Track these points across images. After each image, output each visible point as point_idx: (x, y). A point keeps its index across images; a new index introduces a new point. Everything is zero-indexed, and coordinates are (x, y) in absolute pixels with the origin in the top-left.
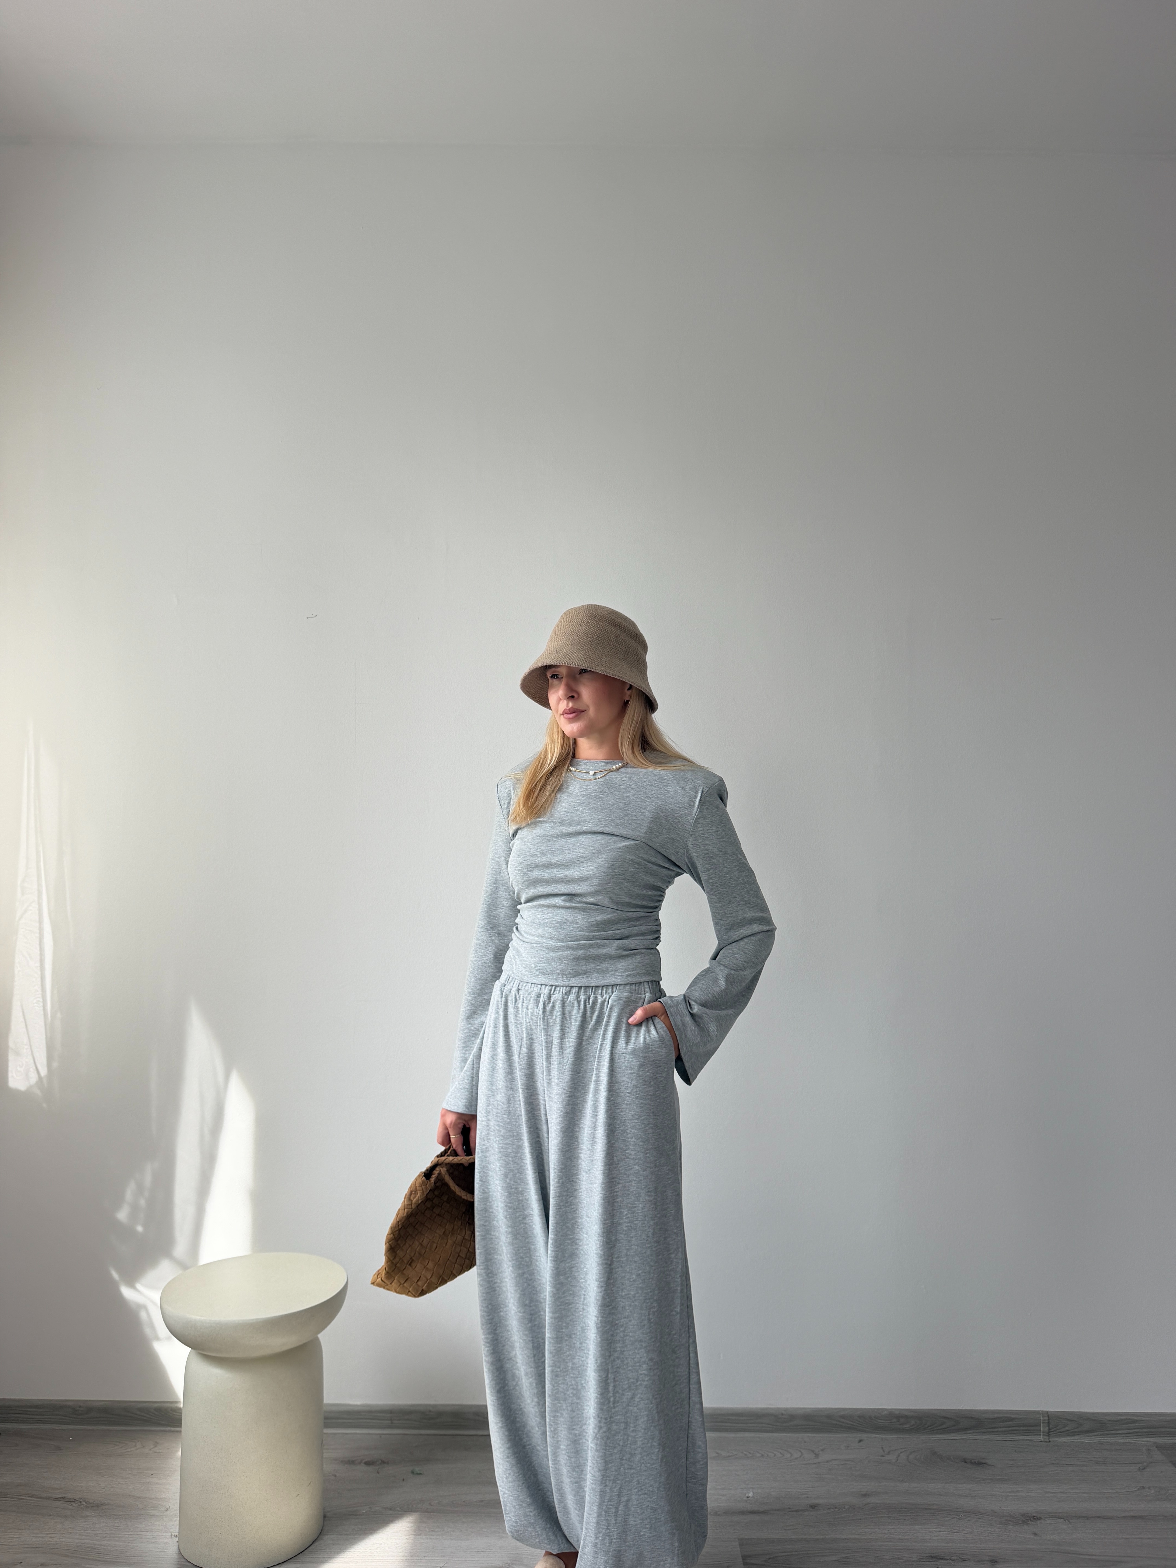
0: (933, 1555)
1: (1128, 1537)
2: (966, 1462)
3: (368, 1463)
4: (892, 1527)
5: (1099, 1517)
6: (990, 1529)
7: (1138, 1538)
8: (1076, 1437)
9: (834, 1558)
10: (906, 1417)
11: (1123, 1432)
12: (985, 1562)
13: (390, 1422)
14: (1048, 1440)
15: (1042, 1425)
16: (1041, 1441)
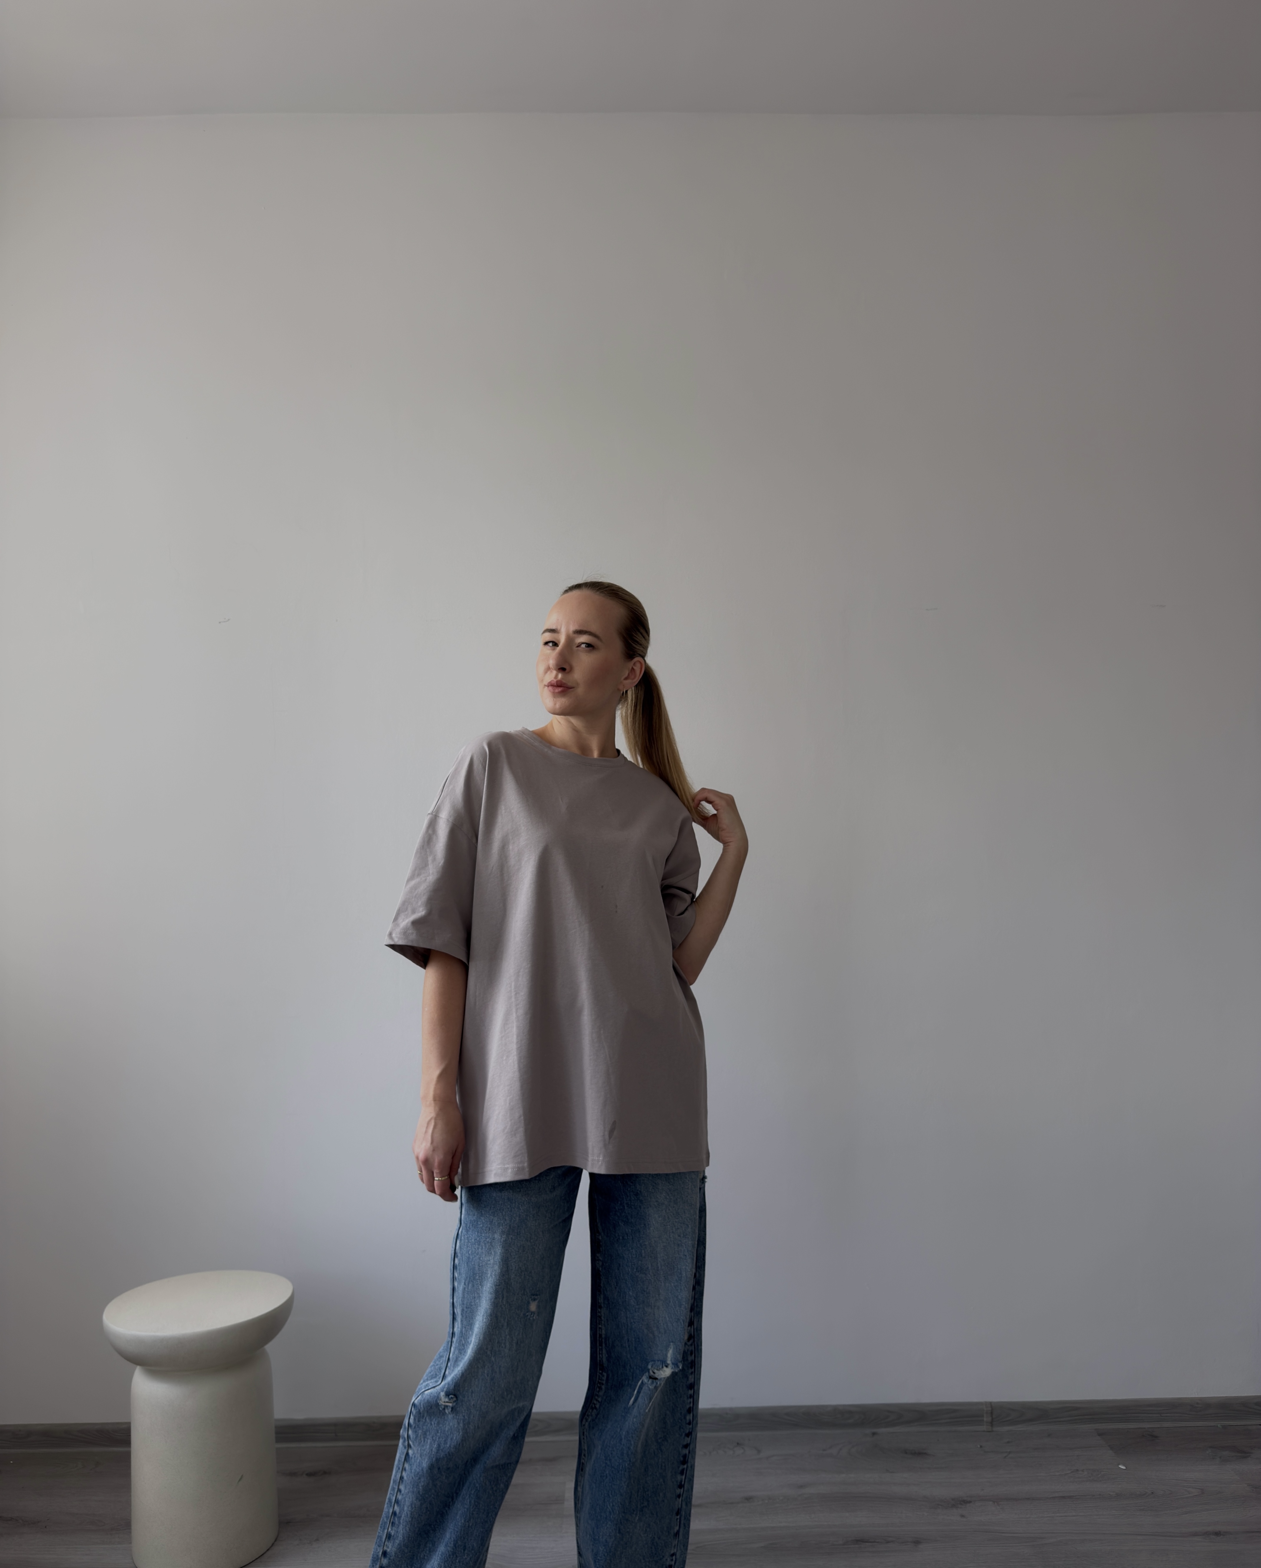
0: (858, 1539)
1: (1053, 1515)
2: (906, 1453)
3: (310, 1475)
4: (823, 1515)
5: (1028, 1499)
6: (919, 1513)
7: (1063, 1516)
8: (1021, 1426)
9: (762, 1544)
10: (851, 1412)
11: (1066, 1419)
12: (909, 1543)
13: (336, 1435)
14: (991, 1430)
15: (985, 1415)
16: (984, 1431)
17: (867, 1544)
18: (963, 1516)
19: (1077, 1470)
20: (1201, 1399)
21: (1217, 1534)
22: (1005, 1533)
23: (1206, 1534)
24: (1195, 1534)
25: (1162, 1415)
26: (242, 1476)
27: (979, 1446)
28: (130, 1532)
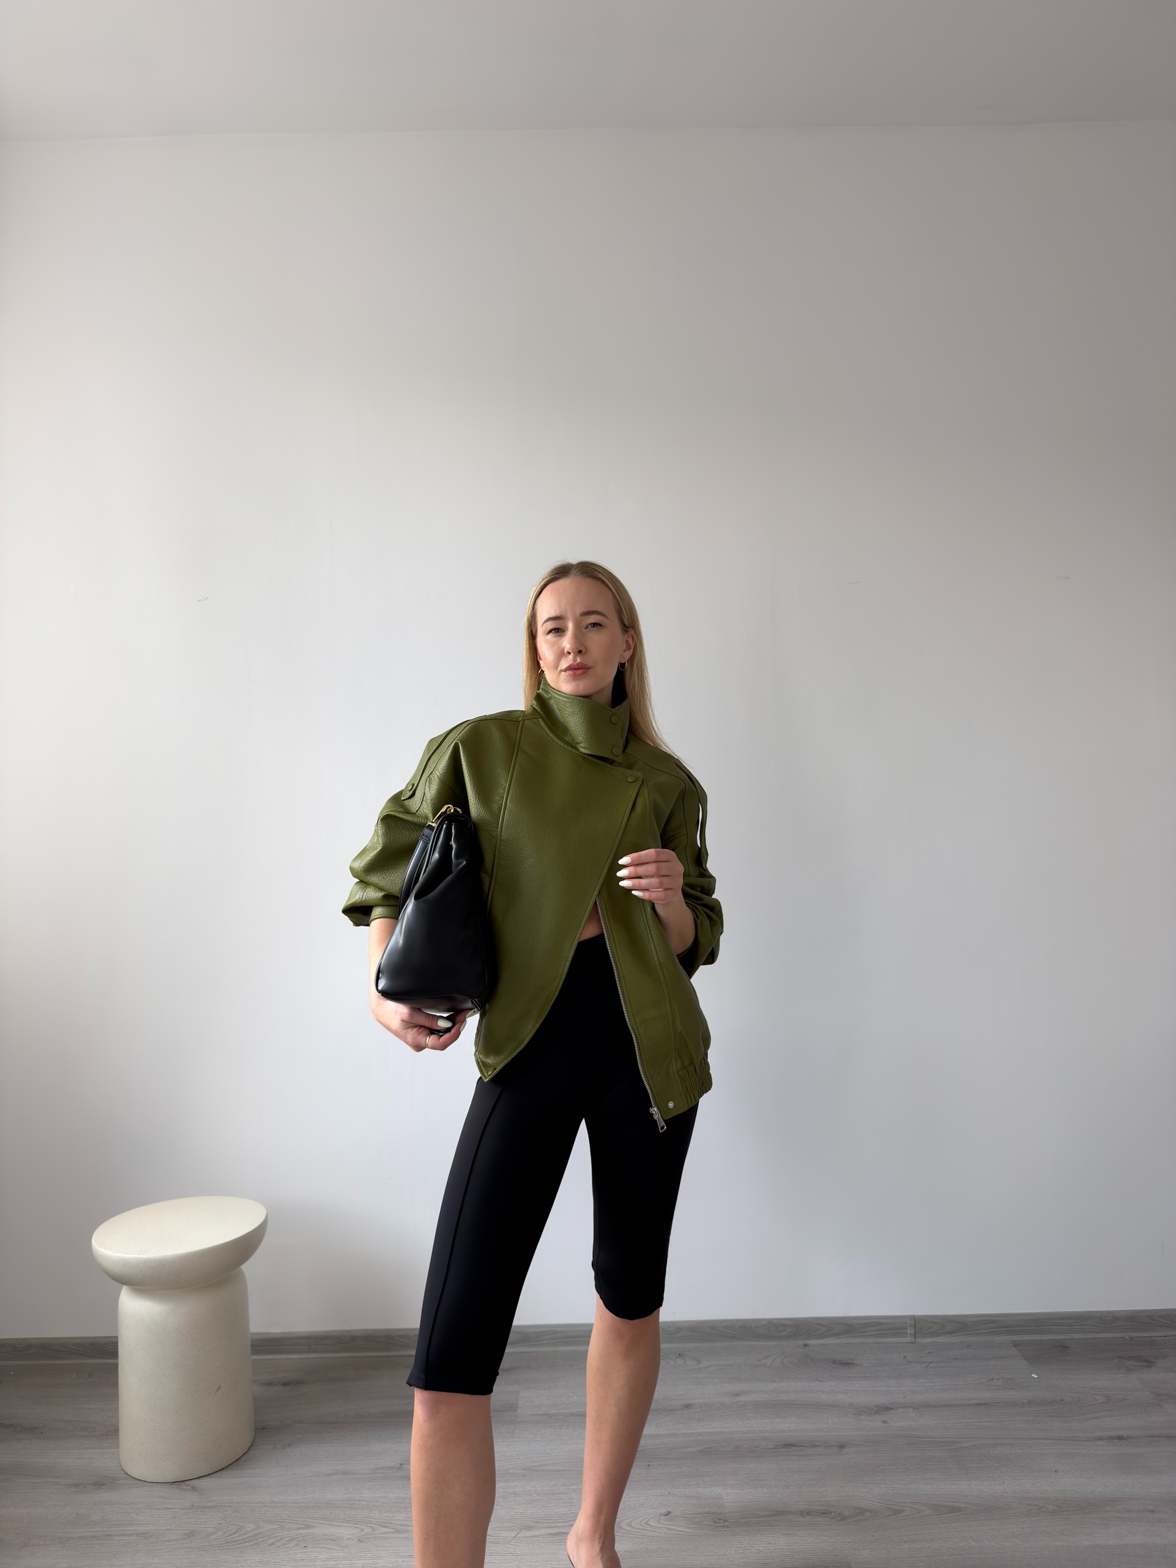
0: (787, 1443)
1: (968, 1421)
2: (834, 1363)
3: (284, 1384)
4: (755, 1421)
5: (946, 1406)
6: (844, 1419)
7: (977, 1422)
8: (941, 1338)
9: (698, 1449)
10: (784, 1325)
11: (983, 1331)
12: (834, 1448)
13: (308, 1347)
14: (914, 1342)
15: (909, 1328)
16: (908, 1343)
17: (795, 1448)
18: (885, 1422)
19: (993, 1379)
20: (1109, 1312)
21: (1120, 1438)
22: (923, 1437)
23: (1111, 1438)
24: (1099, 1439)
25: (1074, 1327)
26: (220, 1386)
27: (902, 1357)
28: (118, 1438)
